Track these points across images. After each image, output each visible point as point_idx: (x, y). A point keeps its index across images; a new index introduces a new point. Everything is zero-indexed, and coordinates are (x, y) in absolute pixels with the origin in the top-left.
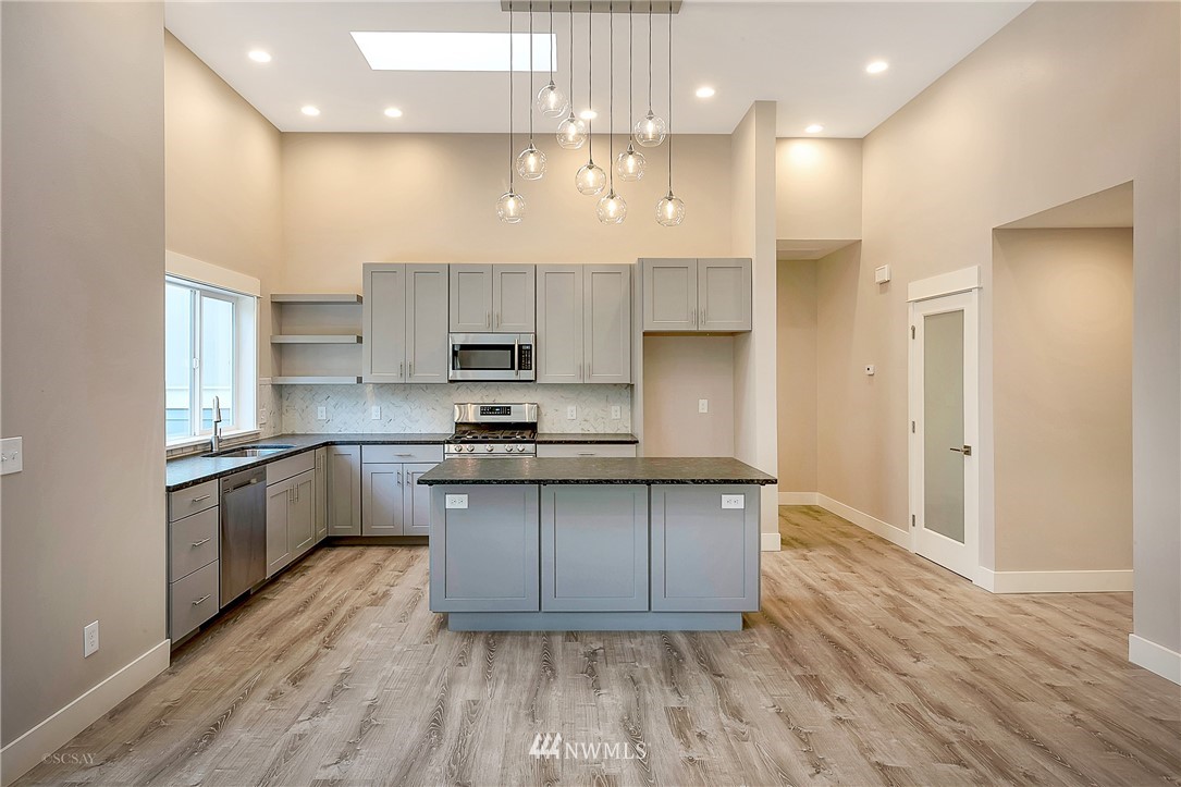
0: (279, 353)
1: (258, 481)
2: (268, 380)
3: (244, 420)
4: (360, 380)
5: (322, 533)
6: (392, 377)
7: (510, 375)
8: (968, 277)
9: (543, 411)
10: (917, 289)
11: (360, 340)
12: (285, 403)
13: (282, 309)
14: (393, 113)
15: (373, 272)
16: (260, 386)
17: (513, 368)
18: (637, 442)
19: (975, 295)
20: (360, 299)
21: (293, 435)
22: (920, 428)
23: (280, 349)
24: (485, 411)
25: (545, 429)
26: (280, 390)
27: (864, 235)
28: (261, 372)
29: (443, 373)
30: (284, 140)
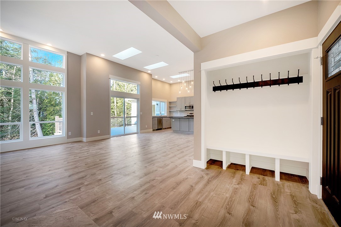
0: (170, 108)
4: (177, 110)
6: (180, 110)
11: (176, 106)
13: (169, 103)
15: (178, 98)
16: (167, 111)
20: (177, 101)
24: (190, 114)
26: (170, 112)
28: (167, 109)
29: (184, 109)
30: (170, 84)
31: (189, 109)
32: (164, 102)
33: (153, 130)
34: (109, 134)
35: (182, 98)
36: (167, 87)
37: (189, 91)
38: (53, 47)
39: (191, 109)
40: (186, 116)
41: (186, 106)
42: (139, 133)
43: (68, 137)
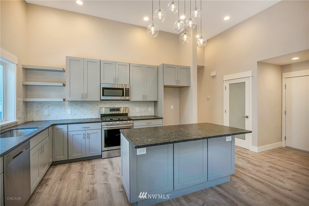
0: (26, 89)
1: (26, 150)
2: (21, 99)
3: (11, 118)
4: (64, 100)
7: (123, 98)
8: (249, 73)
9: (130, 110)
10: (226, 78)
11: (64, 85)
12: (29, 109)
13: (27, 71)
15: (70, 60)
16: (18, 102)
17: (123, 96)
18: (163, 118)
19: (251, 78)
21: (33, 122)
22: (228, 112)
23: (26, 87)
25: (130, 115)
26: (26, 104)
27: (205, 65)
29: (98, 97)
41: (103, 89)
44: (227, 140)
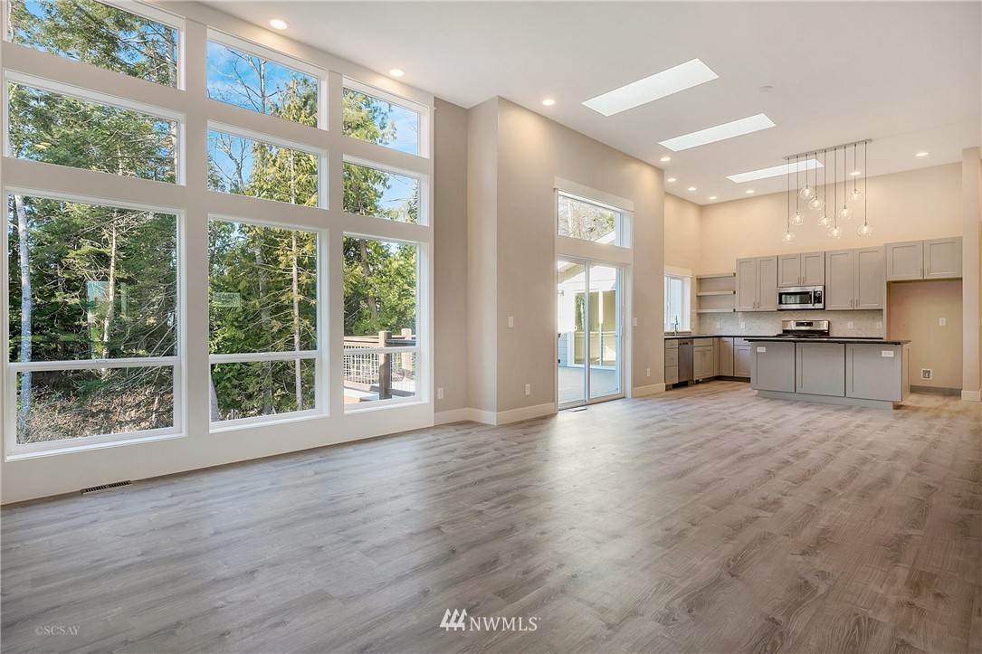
0: (700, 300)
2: (695, 311)
3: (686, 326)
4: (735, 310)
5: (716, 374)
6: (750, 309)
9: (832, 324)
11: (734, 292)
12: (702, 320)
13: (700, 281)
14: (750, 192)
15: (740, 263)
16: (691, 313)
17: (811, 303)
20: (735, 274)
23: (699, 298)
24: (798, 324)
25: (834, 333)
26: (700, 315)
28: (692, 308)
29: (774, 306)
30: (702, 209)
31: (798, 307)
32: (682, 279)
33: (668, 388)
34: (554, 401)
35: (763, 261)
36: (691, 216)
37: (836, 232)
38: (402, 83)
39: (810, 306)
40: (781, 332)
41: (781, 295)
42: (629, 395)
43: (439, 406)
44: (883, 355)
